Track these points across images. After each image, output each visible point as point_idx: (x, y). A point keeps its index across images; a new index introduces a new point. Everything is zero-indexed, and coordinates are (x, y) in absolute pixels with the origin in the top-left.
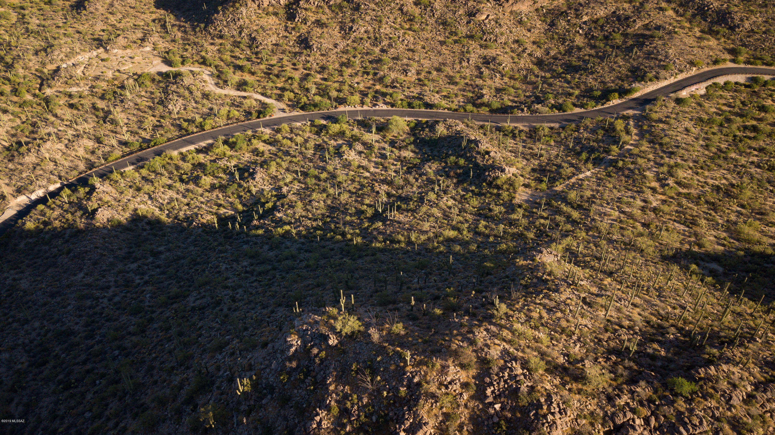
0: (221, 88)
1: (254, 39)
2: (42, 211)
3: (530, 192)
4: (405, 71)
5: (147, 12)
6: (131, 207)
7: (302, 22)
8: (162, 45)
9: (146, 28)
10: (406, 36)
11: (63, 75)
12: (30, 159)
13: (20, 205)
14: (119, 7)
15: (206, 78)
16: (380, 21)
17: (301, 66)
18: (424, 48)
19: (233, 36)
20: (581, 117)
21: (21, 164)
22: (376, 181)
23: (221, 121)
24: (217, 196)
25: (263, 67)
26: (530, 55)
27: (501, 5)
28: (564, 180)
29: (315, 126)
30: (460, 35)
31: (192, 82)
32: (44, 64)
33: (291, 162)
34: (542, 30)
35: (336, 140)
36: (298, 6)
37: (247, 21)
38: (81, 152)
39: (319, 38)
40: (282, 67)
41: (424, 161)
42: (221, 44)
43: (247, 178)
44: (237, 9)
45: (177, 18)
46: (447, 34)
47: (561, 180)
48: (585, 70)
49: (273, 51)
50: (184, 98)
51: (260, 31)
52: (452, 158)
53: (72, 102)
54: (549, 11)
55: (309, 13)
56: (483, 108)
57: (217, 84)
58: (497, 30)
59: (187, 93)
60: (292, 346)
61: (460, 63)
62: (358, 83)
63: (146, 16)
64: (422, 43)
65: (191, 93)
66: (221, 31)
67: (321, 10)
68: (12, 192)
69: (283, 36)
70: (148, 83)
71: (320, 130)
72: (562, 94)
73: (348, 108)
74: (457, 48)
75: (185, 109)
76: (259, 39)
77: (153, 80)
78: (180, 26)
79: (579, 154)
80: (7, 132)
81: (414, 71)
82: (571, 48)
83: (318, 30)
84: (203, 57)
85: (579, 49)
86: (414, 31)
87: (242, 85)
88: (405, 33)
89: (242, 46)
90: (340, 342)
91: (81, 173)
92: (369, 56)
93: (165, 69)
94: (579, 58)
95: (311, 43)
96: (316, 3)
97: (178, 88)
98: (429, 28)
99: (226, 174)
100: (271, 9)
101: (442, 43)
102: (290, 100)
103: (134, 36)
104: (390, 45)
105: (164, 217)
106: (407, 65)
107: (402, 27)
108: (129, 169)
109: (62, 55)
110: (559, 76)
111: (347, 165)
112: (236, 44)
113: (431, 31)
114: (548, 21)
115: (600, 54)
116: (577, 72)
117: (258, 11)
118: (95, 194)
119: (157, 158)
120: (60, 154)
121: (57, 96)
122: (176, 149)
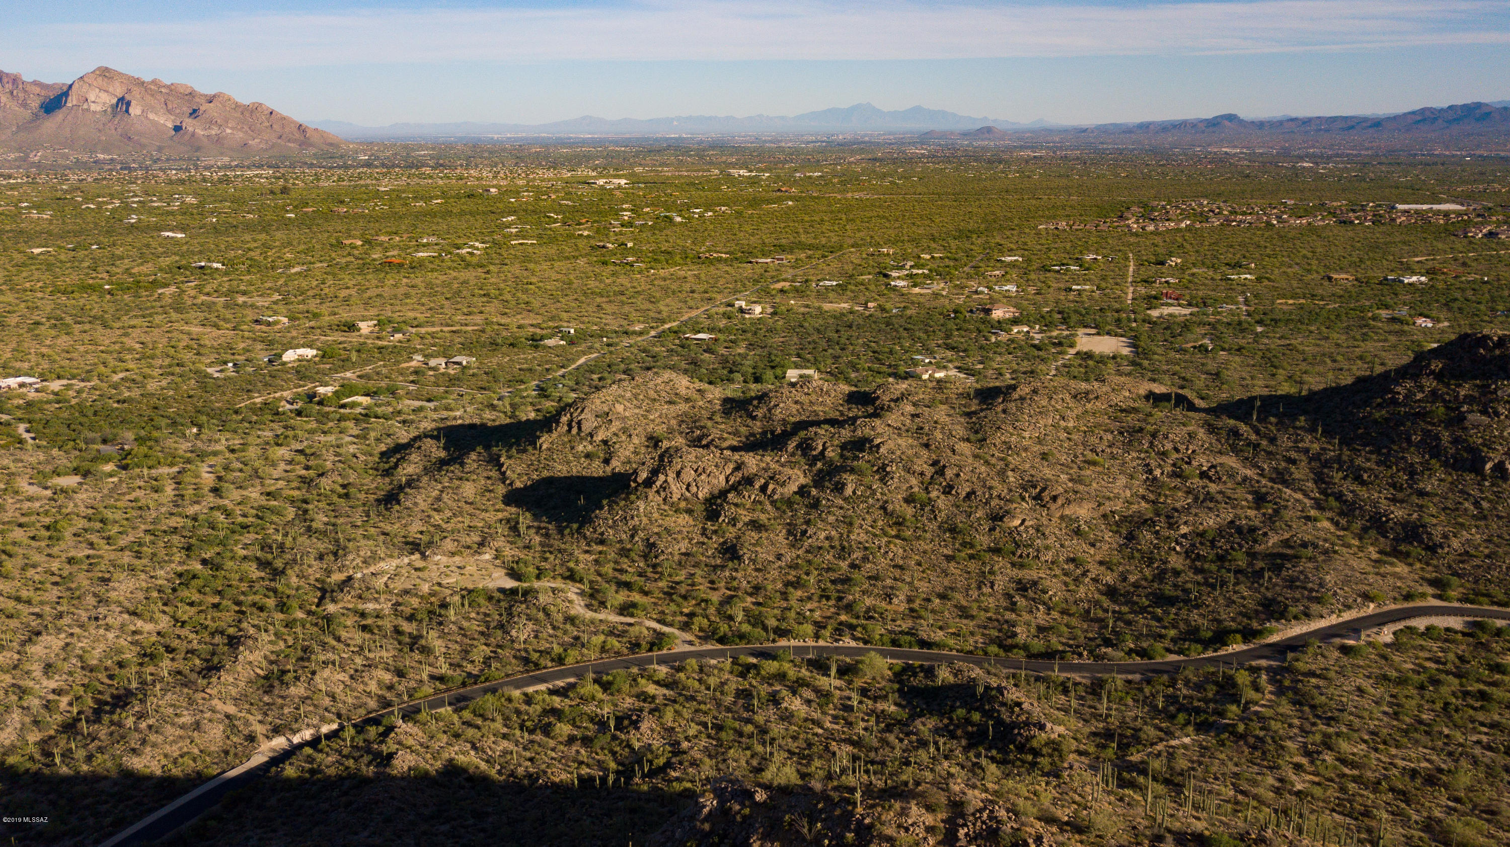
0: (596, 611)
1: (653, 545)
2: (309, 756)
3: (1087, 762)
4: (889, 596)
5: (491, 508)
6: (446, 756)
7: (729, 523)
8: (509, 552)
9: (486, 530)
10: (892, 546)
11: (356, 585)
12: (297, 690)
13: (274, 750)
14: (449, 502)
15: (572, 596)
16: (851, 524)
17: (723, 584)
18: (919, 564)
19: (621, 541)
20: (1176, 668)
21: (282, 697)
22: (834, 740)
23: (593, 655)
24: (578, 752)
25: (662, 584)
26: (1095, 580)
27: (1044, 506)
28: (1145, 746)
29: (739, 665)
30: (979, 548)
31: (550, 600)
32: (329, 572)
33: (697, 711)
34: (1115, 546)
35: (771, 685)
36: (724, 500)
37: (645, 520)
38: (373, 687)
39: (754, 545)
40: (693, 585)
41: (913, 717)
42: (600, 553)
43: (626, 728)
44: (632, 503)
45: (536, 517)
46: (957, 546)
47: (1140, 747)
48: (1186, 602)
49: (680, 563)
50: (537, 621)
51: (664, 535)
52: (961, 712)
53: (364, 622)
54: (1124, 519)
55: (741, 511)
56: (1015, 651)
57: (587, 606)
58: (1039, 541)
59: (541, 615)
60: (704, 806)
61: (979, 588)
62: (810, 610)
63: (488, 515)
64: (917, 557)
65: (548, 615)
66: (602, 534)
67: (759, 507)
68: (265, 732)
69: (698, 543)
70: (482, 601)
71: (745, 671)
72: (1147, 635)
73: (793, 643)
74: (973, 566)
75: (536, 637)
76: (661, 545)
77: (490, 598)
78: (539, 528)
79: (1172, 717)
80: (265, 657)
81: (902, 597)
82: (1164, 572)
83: (753, 534)
84: (570, 570)
85: (1177, 573)
86: (904, 539)
87: (625, 609)
88: (889, 542)
89: (632, 554)
90: (769, 797)
91: (370, 712)
92: (830, 574)
93: (510, 584)
94: (1175, 586)
95: (741, 553)
96: (753, 497)
97: (527, 608)
98: (928, 535)
99: (594, 724)
100: (683, 505)
101: (949, 558)
102: (701, 630)
103: (468, 539)
104: (865, 559)
105: (493, 772)
106: (892, 588)
107: (885, 534)
108: (446, 711)
109: (358, 561)
110: (1143, 610)
111: (787, 717)
112: (624, 552)
113: (932, 541)
114: (1124, 532)
115: (1211, 580)
116: (1173, 605)
117: (663, 507)
118: (392, 735)
119: (489, 697)
120: (342, 687)
121: (343, 615)
122: (517, 687)
